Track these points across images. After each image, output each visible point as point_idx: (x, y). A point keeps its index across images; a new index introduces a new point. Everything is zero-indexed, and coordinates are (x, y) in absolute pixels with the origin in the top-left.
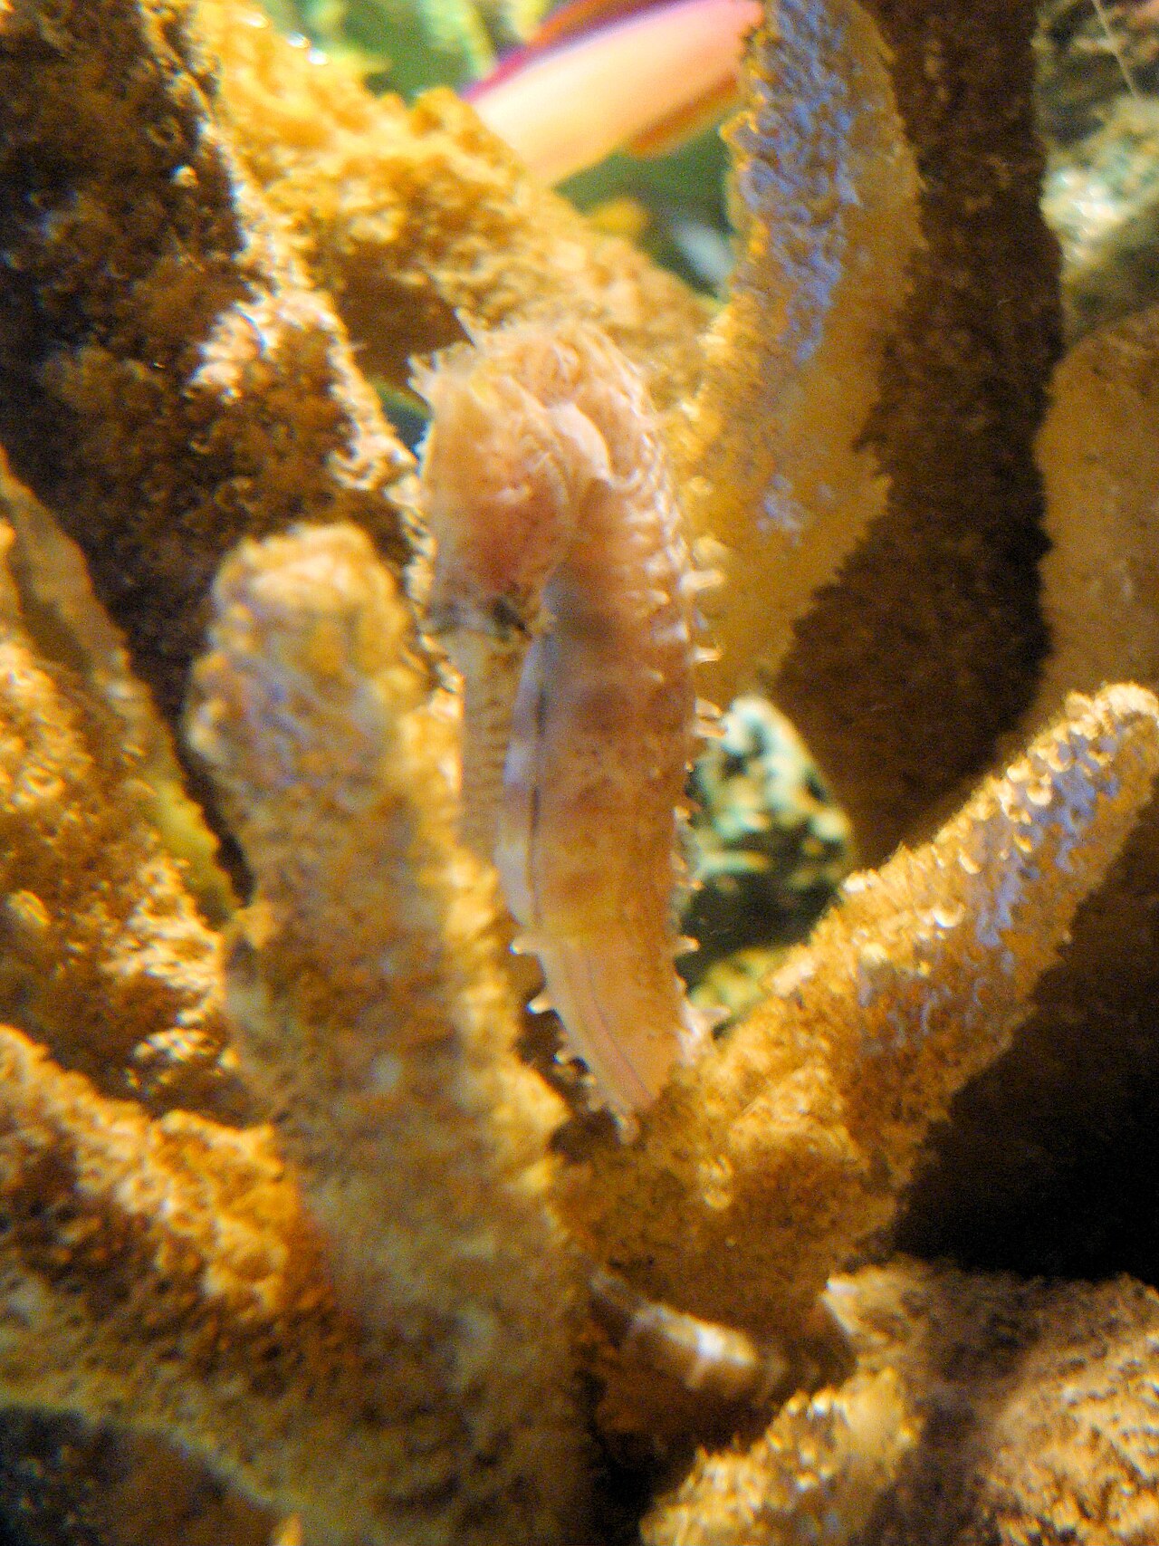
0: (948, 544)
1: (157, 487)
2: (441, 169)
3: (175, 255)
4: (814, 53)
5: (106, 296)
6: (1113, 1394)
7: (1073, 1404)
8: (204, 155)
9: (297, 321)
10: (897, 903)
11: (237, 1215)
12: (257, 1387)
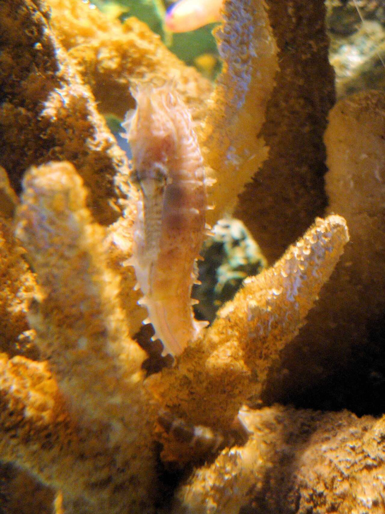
0: (297, 169)
1: (29, 149)
2: (132, 44)
3: (35, 72)
4: (242, 7)
5: (12, 86)
6: (337, 448)
7: (325, 452)
8: (46, 39)
9: (75, 94)
10: (261, 287)
11: (37, 390)
12: (43, 447)
